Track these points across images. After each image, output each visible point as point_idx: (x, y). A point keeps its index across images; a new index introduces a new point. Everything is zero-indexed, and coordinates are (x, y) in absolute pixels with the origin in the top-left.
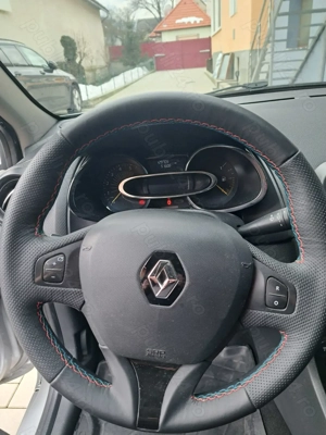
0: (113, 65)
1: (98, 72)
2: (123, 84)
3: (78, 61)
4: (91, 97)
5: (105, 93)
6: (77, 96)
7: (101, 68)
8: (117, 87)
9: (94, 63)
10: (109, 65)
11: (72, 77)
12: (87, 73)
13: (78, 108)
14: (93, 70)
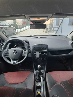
0: (24, 25)
1: (20, 26)
2: (25, 29)
3: (16, 24)
4: (18, 31)
5: (21, 31)
6: (15, 31)
7: (21, 25)
8: (24, 30)
9: (20, 24)
10: (23, 25)
11: (14, 28)
12: (18, 26)
13: (15, 34)
14: (19, 26)
